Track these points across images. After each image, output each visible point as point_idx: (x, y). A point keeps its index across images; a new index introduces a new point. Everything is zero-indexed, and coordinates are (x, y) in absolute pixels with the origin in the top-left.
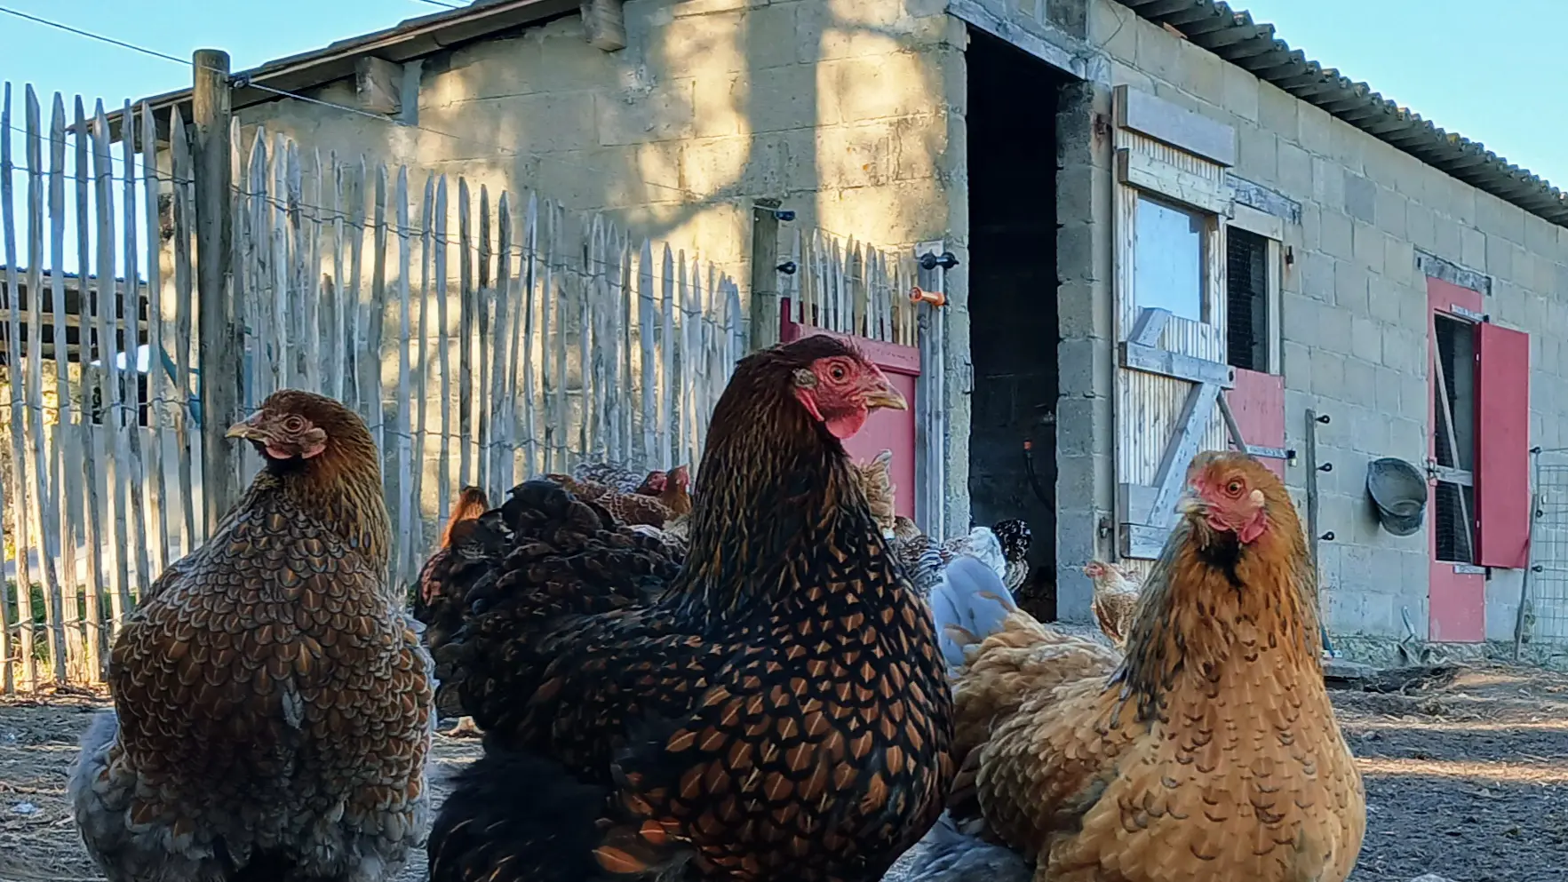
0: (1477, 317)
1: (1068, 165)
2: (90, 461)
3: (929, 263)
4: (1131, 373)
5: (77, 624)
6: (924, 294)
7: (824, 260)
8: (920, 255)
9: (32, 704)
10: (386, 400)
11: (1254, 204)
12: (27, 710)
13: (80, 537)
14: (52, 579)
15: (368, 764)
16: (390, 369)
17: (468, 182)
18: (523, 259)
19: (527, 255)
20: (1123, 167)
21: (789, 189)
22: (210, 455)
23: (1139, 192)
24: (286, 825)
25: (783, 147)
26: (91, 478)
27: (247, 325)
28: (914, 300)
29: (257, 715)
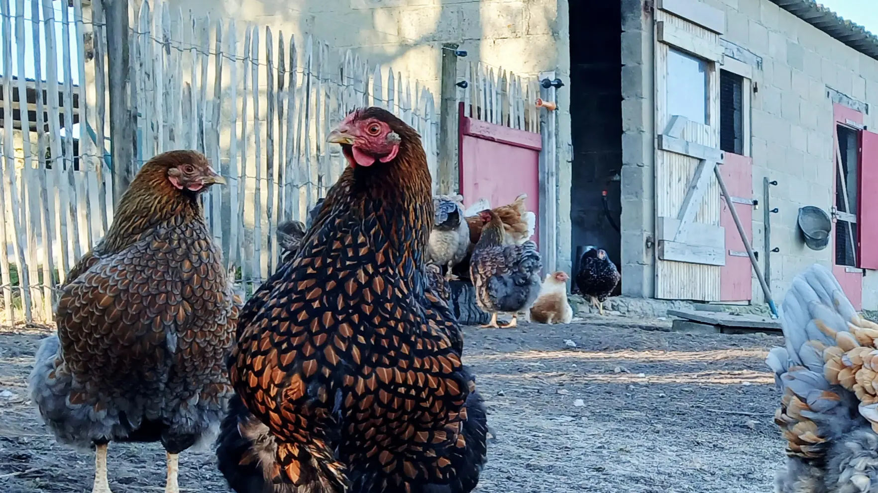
0: (860, 127)
1: (628, 31)
2: (44, 191)
3: (547, 84)
4: (665, 153)
5: (38, 287)
6: (544, 103)
7: (484, 80)
8: (542, 80)
9: (12, 334)
10: (223, 158)
11: (735, 57)
12: (8, 337)
13: (40, 235)
14: (23, 260)
15: (213, 372)
16: (225, 139)
17: (272, 29)
18: (304, 74)
19: (307, 72)
20: (660, 32)
21: (464, 38)
22: (117, 188)
23: (670, 47)
24: (163, 406)
25: (460, 12)
26: (46, 200)
27: (139, 111)
28: (538, 106)
29: (150, 344)
